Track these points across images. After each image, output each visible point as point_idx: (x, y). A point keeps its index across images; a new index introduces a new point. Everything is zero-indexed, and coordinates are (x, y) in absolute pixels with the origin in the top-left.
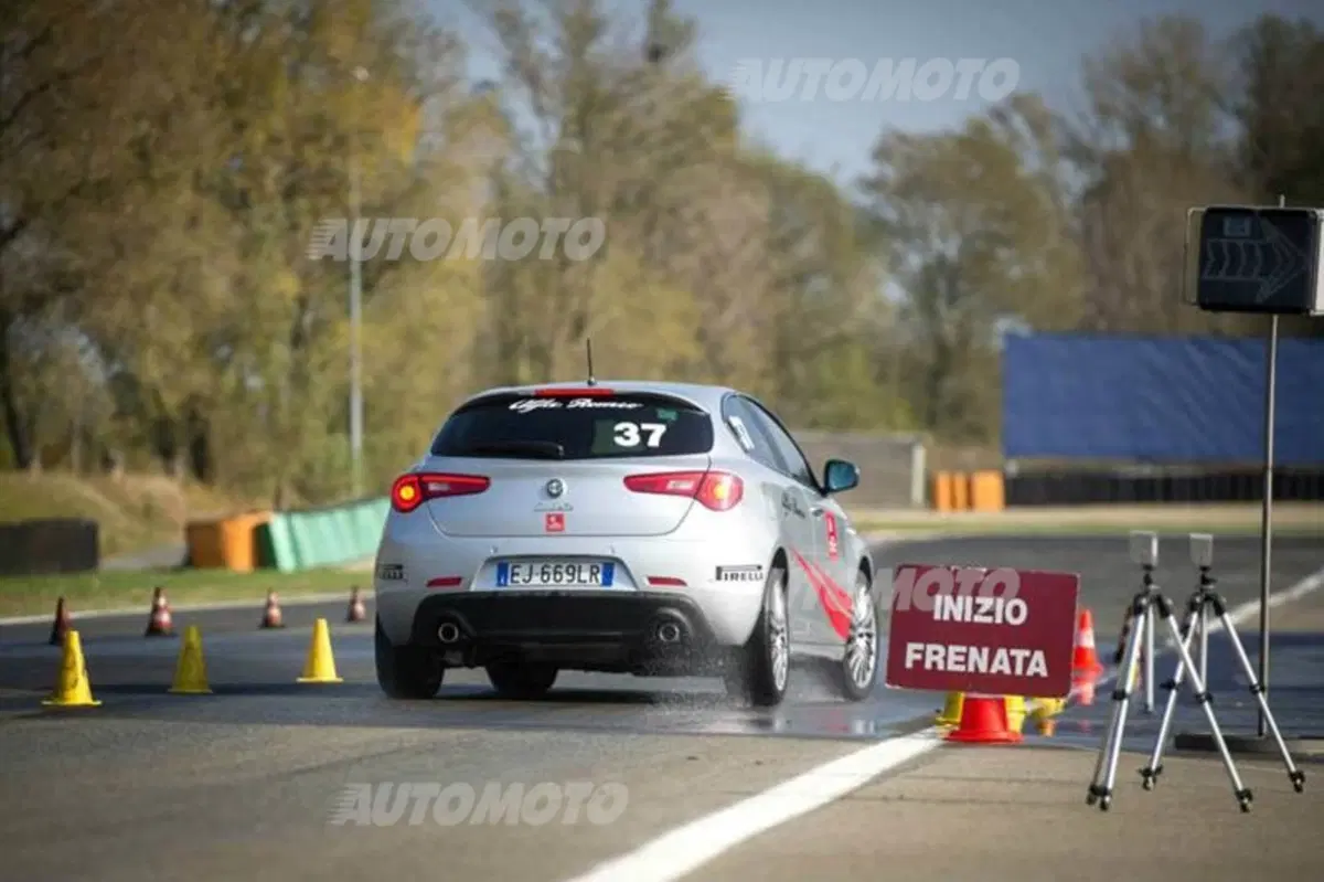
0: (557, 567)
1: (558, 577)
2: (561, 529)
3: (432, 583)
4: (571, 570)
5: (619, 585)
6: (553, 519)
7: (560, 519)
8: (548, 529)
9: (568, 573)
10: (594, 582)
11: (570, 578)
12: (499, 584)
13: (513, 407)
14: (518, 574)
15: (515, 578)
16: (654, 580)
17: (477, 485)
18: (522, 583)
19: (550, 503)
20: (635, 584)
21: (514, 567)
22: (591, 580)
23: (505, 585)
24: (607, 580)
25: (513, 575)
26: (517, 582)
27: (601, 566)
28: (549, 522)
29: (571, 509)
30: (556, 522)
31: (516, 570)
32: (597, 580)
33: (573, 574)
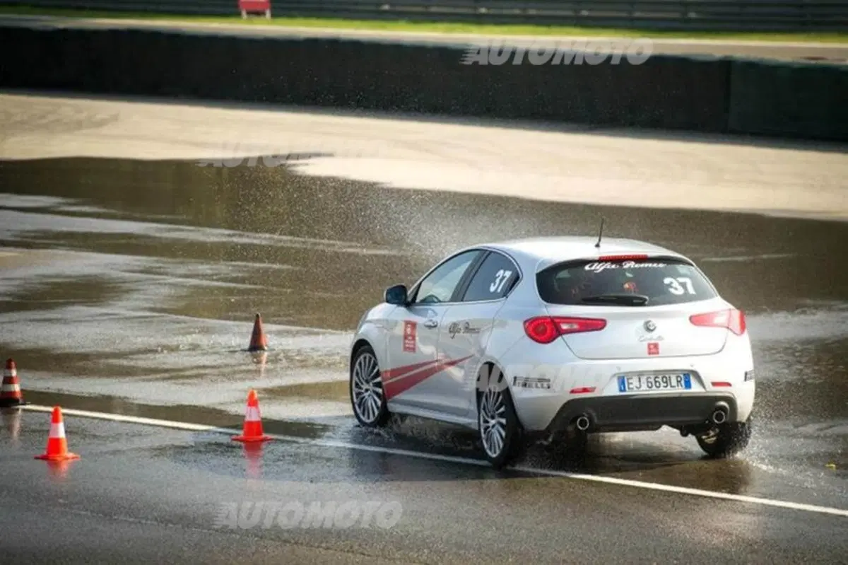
0: (656, 377)
1: (658, 384)
2: (658, 353)
3: (573, 392)
4: (665, 380)
5: (696, 389)
6: (652, 347)
7: (656, 346)
8: (650, 353)
9: (664, 382)
10: (680, 387)
11: (665, 385)
12: (621, 390)
13: (587, 268)
14: (631, 383)
15: (631, 386)
16: (715, 384)
17: (596, 325)
18: (635, 389)
19: (649, 335)
20: (704, 387)
21: (628, 379)
22: (678, 386)
23: (625, 390)
24: (688, 385)
25: (629, 384)
26: (632, 389)
27: (682, 376)
28: (649, 349)
29: (662, 339)
30: (653, 349)
31: (630, 381)
32: (681, 386)
33: (666, 382)
